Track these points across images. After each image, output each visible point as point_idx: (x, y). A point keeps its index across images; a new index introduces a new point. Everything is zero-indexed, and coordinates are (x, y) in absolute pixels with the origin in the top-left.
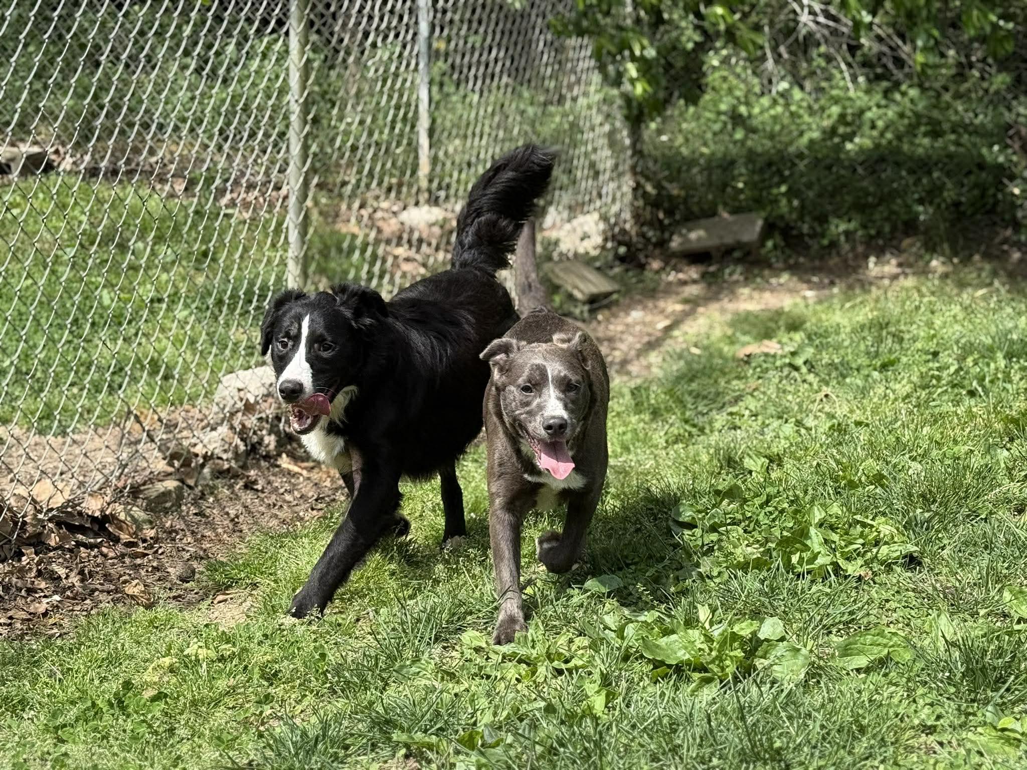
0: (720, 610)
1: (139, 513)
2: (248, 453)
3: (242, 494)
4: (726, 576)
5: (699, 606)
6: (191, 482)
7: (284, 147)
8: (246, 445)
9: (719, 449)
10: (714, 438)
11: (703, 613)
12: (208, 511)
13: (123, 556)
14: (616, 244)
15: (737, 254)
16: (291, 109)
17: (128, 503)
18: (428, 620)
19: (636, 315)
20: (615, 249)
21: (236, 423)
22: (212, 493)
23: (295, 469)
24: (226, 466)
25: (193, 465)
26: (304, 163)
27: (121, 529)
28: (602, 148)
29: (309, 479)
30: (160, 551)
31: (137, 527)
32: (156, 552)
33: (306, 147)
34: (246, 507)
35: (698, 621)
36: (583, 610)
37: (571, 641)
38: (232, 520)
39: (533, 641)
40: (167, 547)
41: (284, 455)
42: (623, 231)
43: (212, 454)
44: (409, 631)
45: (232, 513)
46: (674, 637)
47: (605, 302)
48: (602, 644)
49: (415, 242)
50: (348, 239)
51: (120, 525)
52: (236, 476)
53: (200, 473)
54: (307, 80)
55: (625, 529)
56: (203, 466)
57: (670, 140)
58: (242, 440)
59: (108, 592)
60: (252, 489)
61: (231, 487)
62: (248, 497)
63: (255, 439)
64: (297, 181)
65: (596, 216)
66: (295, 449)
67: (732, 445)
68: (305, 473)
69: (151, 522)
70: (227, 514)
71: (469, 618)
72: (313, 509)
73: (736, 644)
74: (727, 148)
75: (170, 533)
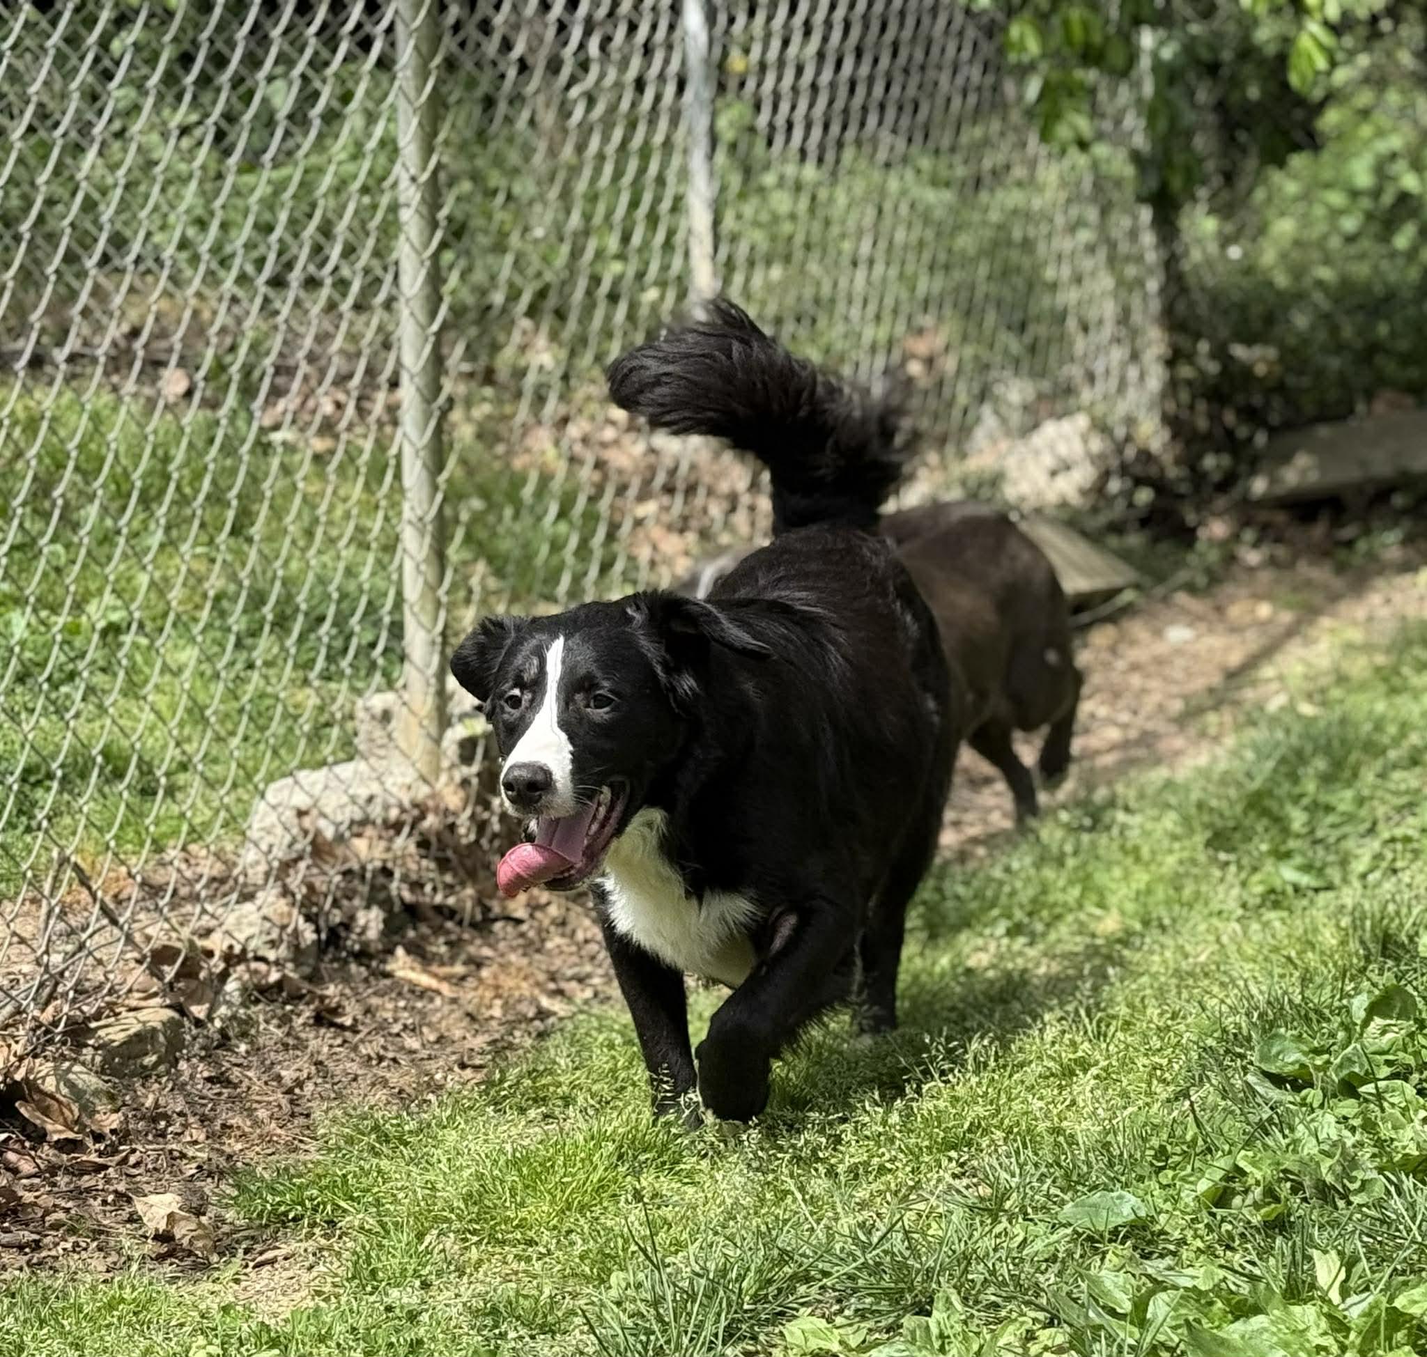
0: (1364, 1262)
1: (86, 1079)
2: (321, 948)
3: (309, 1034)
4: (1378, 1191)
5: (1316, 1254)
6: (199, 1011)
7: (389, 278)
8: (318, 931)
9: (1363, 919)
10: (1349, 896)
11: (1327, 1270)
12: (237, 1071)
13: (53, 1169)
14: (1129, 483)
15: (1398, 500)
16: (402, 199)
17: (64, 1057)
18: (711, 1294)
19: (1178, 634)
20: (1128, 495)
21: (295, 881)
22: (244, 1035)
23: (425, 980)
24: (274, 976)
25: (202, 975)
26: (433, 314)
27: (46, 1112)
28: (1093, 274)
29: (454, 1001)
30: (133, 1159)
31: (83, 1108)
32: (124, 1161)
33: (435, 279)
34: (319, 1063)
35: (1313, 1286)
36: (1056, 1267)
37: (1030, 1337)
38: (290, 1091)
39: (942, 1336)
40: (144, 1150)
41: (400, 951)
42: (1146, 456)
43: (244, 951)
44: (669, 1318)
45: (288, 1075)
46: (1258, 1321)
47: (1105, 609)
48: (1096, 1339)
49: (681, 485)
50: (533, 478)
51: (44, 1103)
52: (296, 998)
53: (218, 992)
54: (435, 134)
55: (1150, 1094)
56: (224, 976)
57: (1245, 255)
58: (308, 918)
59: (21, 1248)
60: (332, 1024)
61: (285, 1020)
62: (321, 1042)
63: (337, 917)
64: (418, 356)
65: (1082, 421)
66: (424, 938)
67: (1391, 908)
68: (445, 988)
69: (112, 1098)
70: (279, 1078)
71: (802, 1289)
72: (463, 1066)
73: (1400, 1336)
74: (1376, 268)
75: (155, 1120)
